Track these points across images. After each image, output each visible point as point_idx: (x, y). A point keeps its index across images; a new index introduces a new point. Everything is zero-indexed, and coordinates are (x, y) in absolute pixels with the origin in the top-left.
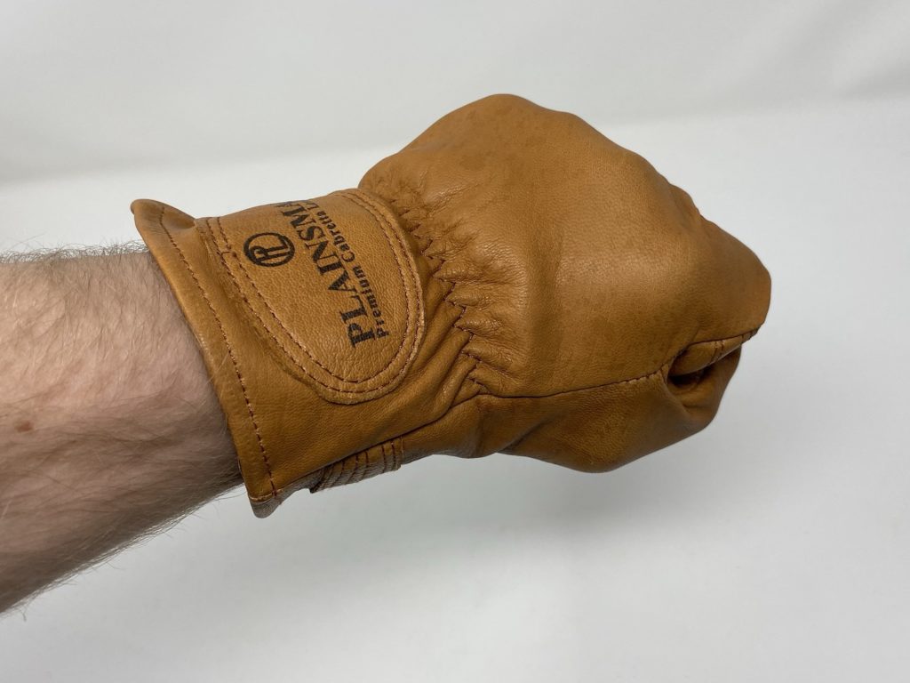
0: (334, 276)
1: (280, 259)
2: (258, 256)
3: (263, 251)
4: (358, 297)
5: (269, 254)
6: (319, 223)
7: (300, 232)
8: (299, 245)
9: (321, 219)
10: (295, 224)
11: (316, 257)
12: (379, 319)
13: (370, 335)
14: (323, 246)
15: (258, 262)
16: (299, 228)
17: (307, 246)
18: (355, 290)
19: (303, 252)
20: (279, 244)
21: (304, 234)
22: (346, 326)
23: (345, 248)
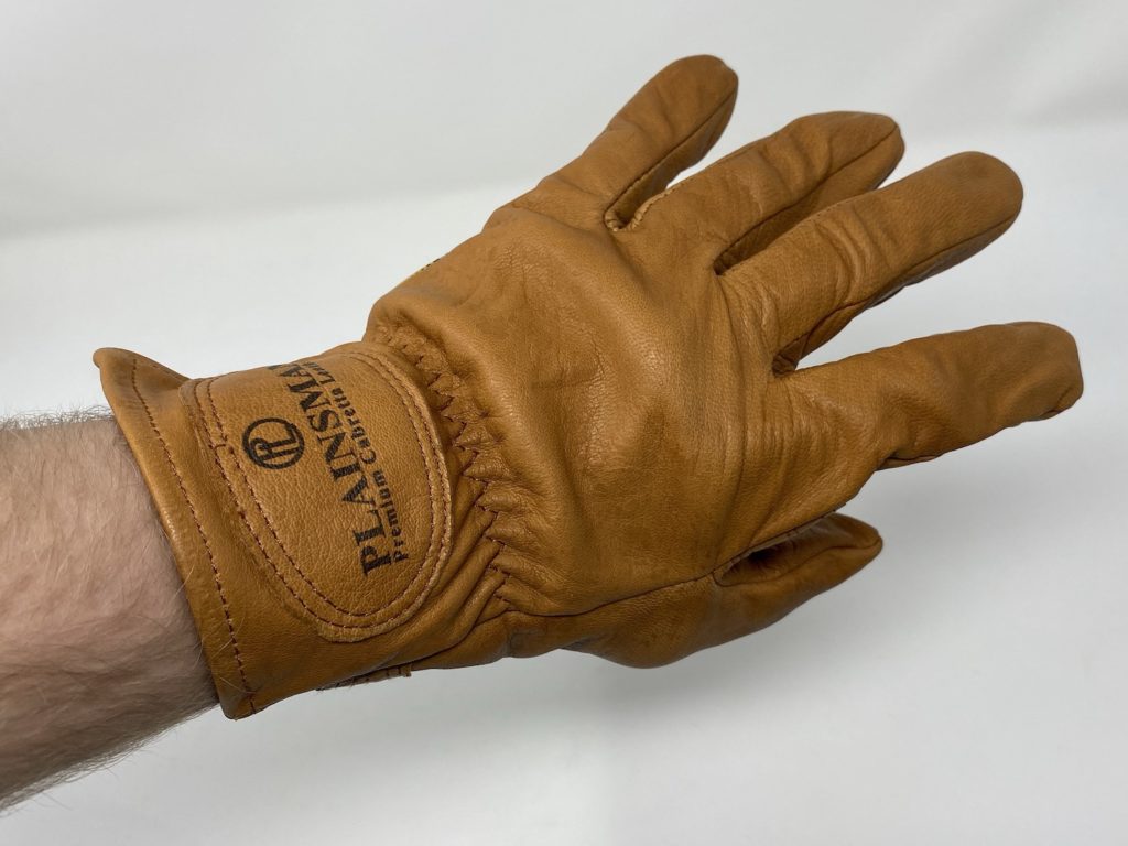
0: (349, 481)
1: (287, 458)
2: (260, 453)
3: (267, 446)
4: (376, 512)
5: (274, 450)
6: (334, 406)
7: (311, 418)
8: (310, 437)
9: (338, 400)
10: (305, 405)
11: (330, 456)
12: (398, 539)
13: (386, 560)
14: (339, 438)
15: (260, 462)
16: (310, 412)
17: (320, 440)
18: (373, 502)
19: (314, 449)
20: (285, 436)
21: (316, 422)
22: (359, 550)
23: (365, 443)
